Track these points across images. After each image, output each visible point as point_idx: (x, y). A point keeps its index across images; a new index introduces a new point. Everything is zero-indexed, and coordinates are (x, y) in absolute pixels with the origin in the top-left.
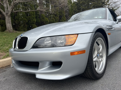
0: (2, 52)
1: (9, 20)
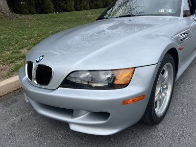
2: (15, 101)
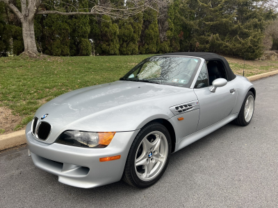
0: (14, 114)
1: (30, 30)
2: (19, 155)
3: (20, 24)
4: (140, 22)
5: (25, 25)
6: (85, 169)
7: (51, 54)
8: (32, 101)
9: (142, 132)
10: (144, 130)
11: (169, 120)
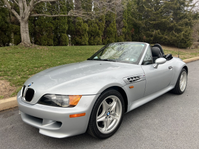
0: (11, 85)
1: (25, 28)
3: (19, 24)
4: (103, 22)
5: (22, 24)
6: (59, 124)
7: (40, 44)
8: (25, 76)
9: (102, 96)
10: (103, 95)
11: (122, 88)
